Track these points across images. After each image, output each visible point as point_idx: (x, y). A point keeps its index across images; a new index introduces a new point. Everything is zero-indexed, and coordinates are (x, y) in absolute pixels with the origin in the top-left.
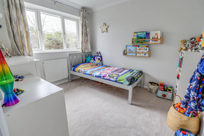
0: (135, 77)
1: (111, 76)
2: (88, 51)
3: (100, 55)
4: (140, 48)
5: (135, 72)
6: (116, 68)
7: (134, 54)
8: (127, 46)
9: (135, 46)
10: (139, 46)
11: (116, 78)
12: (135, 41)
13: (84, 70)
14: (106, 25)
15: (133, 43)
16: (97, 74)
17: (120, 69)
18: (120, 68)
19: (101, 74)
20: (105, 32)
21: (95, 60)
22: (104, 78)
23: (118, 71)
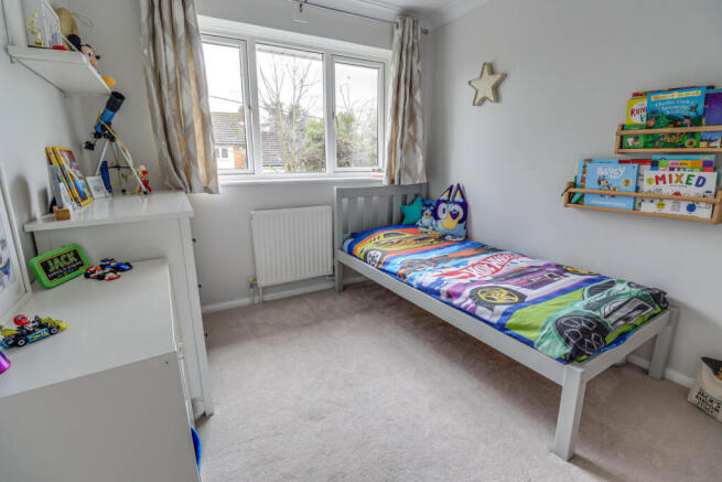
0: (612, 319)
1: (483, 297)
2: (415, 179)
3: (458, 198)
4: (660, 173)
5: (617, 296)
6: (523, 263)
7: (626, 204)
8: (590, 161)
9: (633, 161)
10: (655, 164)
11: (505, 314)
12: (636, 138)
13: (384, 253)
14: (492, 72)
15: (621, 147)
16: (427, 277)
17: (541, 269)
18: (542, 263)
19: (439, 282)
20: (487, 103)
21: (437, 218)
22: (449, 300)
23: (525, 278)
